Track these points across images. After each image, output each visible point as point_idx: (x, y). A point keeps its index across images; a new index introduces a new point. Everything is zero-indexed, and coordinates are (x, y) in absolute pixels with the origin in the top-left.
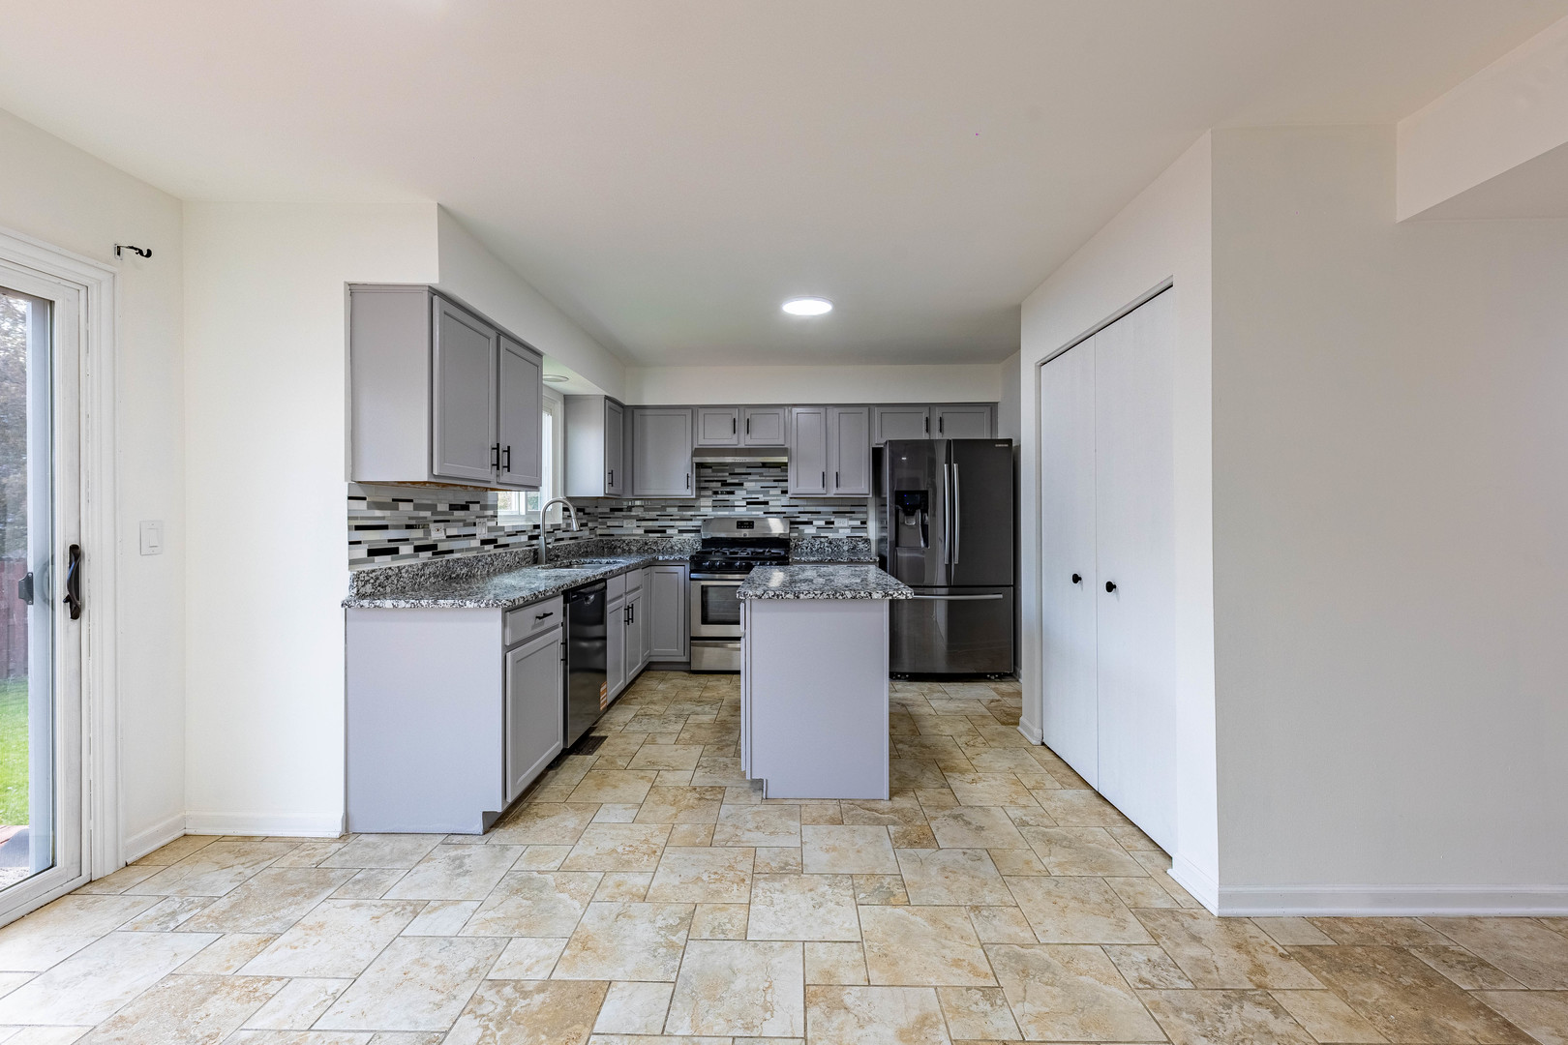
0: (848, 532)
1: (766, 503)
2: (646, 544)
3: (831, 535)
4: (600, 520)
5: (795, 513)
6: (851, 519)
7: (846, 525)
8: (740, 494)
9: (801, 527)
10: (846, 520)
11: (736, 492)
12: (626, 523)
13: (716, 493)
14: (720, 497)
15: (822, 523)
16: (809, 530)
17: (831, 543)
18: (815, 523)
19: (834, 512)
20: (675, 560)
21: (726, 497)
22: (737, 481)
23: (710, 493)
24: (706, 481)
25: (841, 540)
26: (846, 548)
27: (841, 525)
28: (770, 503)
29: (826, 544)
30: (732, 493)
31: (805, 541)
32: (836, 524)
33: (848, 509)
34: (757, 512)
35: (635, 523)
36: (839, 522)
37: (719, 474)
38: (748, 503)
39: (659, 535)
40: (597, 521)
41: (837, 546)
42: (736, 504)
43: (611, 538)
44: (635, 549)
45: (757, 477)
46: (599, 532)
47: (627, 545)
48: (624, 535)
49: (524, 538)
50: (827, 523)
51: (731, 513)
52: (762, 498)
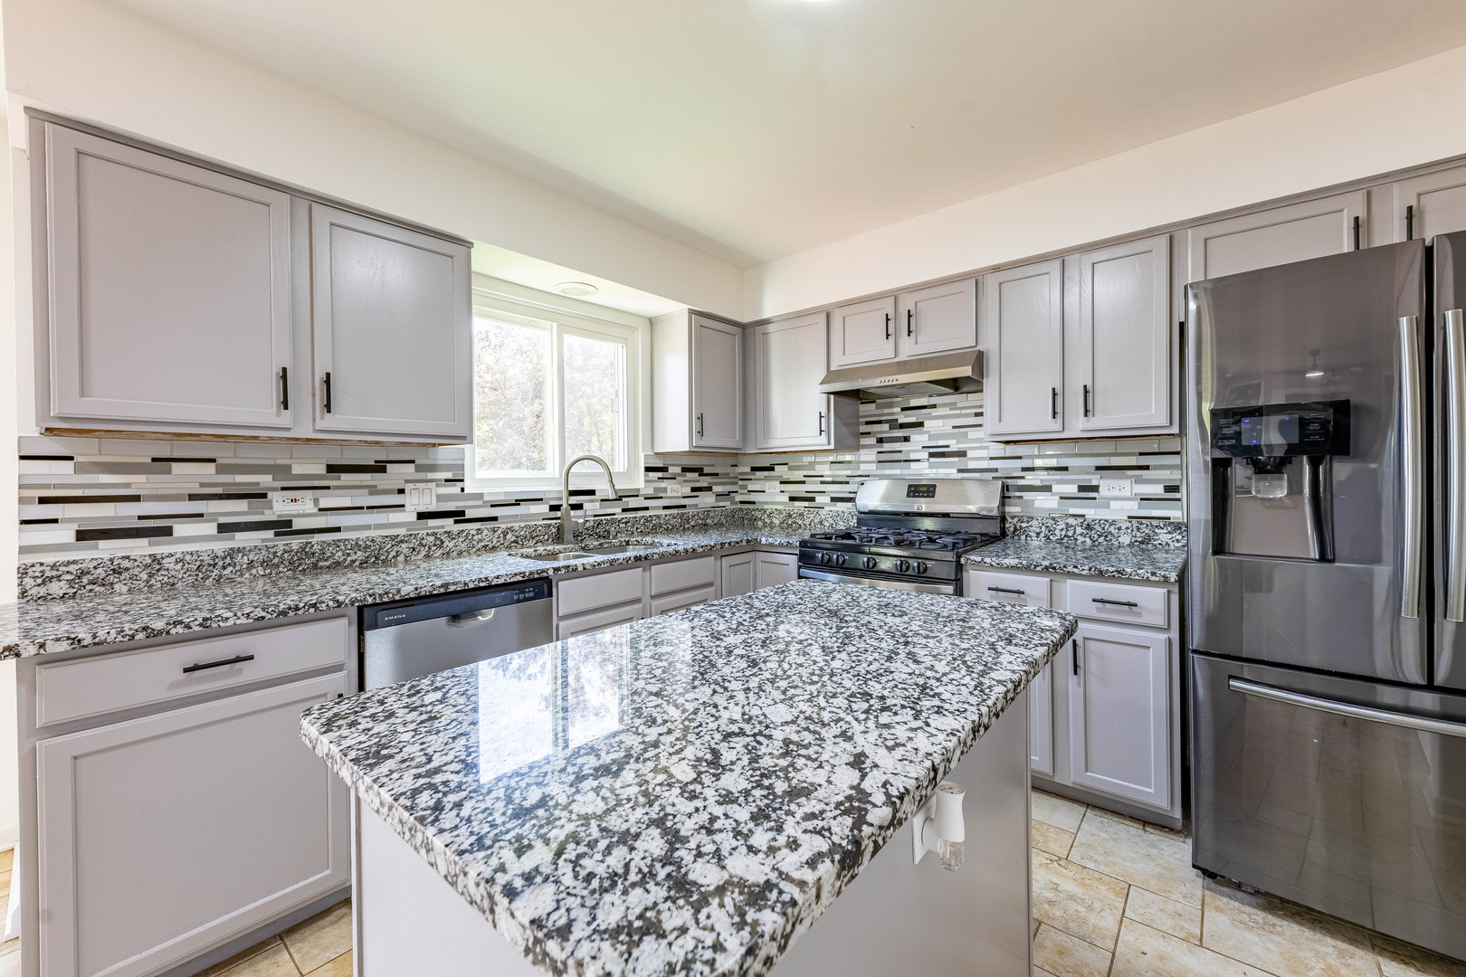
0: (1133, 508)
1: (962, 454)
2: (790, 516)
3: (1091, 513)
4: (740, 483)
5: (1015, 469)
6: (1139, 481)
7: (1127, 493)
8: (919, 438)
9: (1027, 496)
10: (1127, 483)
11: (913, 438)
12: (767, 486)
13: (880, 441)
14: (887, 447)
15: (1072, 489)
16: (1044, 502)
17: (1089, 527)
18: (1056, 488)
19: (1098, 468)
20: (781, 545)
21: (896, 446)
22: (913, 420)
23: (873, 441)
24: (867, 423)
25: (1113, 523)
26: (1126, 540)
27: (1116, 493)
28: (970, 454)
29: (1079, 530)
30: (906, 439)
31: (1034, 523)
32: (1103, 492)
33: (1133, 461)
34: (945, 470)
35: (778, 486)
36: (1110, 487)
37: (886, 411)
38: (932, 455)
39: (806, 504)
40: (736, 483)
41: (1106, 535)
42: (913, 456)
43: (751, 506)
44: (777, 522)
45: (946, 411)
46: (738, 498)
47: (769, 516)
48: (766, 503)
49: (543, 509)
50: (1082, 488)
51: (906, 472)
52: (954, 446)
